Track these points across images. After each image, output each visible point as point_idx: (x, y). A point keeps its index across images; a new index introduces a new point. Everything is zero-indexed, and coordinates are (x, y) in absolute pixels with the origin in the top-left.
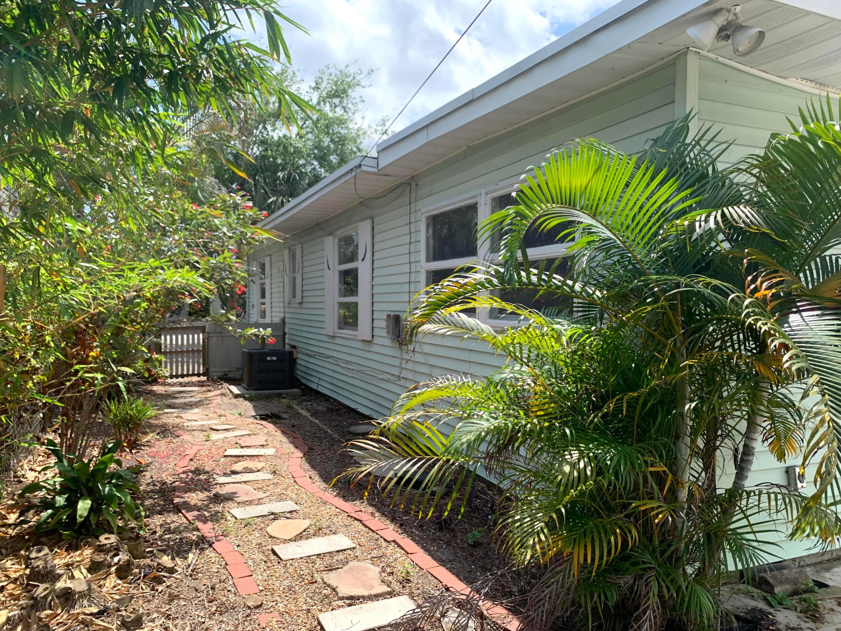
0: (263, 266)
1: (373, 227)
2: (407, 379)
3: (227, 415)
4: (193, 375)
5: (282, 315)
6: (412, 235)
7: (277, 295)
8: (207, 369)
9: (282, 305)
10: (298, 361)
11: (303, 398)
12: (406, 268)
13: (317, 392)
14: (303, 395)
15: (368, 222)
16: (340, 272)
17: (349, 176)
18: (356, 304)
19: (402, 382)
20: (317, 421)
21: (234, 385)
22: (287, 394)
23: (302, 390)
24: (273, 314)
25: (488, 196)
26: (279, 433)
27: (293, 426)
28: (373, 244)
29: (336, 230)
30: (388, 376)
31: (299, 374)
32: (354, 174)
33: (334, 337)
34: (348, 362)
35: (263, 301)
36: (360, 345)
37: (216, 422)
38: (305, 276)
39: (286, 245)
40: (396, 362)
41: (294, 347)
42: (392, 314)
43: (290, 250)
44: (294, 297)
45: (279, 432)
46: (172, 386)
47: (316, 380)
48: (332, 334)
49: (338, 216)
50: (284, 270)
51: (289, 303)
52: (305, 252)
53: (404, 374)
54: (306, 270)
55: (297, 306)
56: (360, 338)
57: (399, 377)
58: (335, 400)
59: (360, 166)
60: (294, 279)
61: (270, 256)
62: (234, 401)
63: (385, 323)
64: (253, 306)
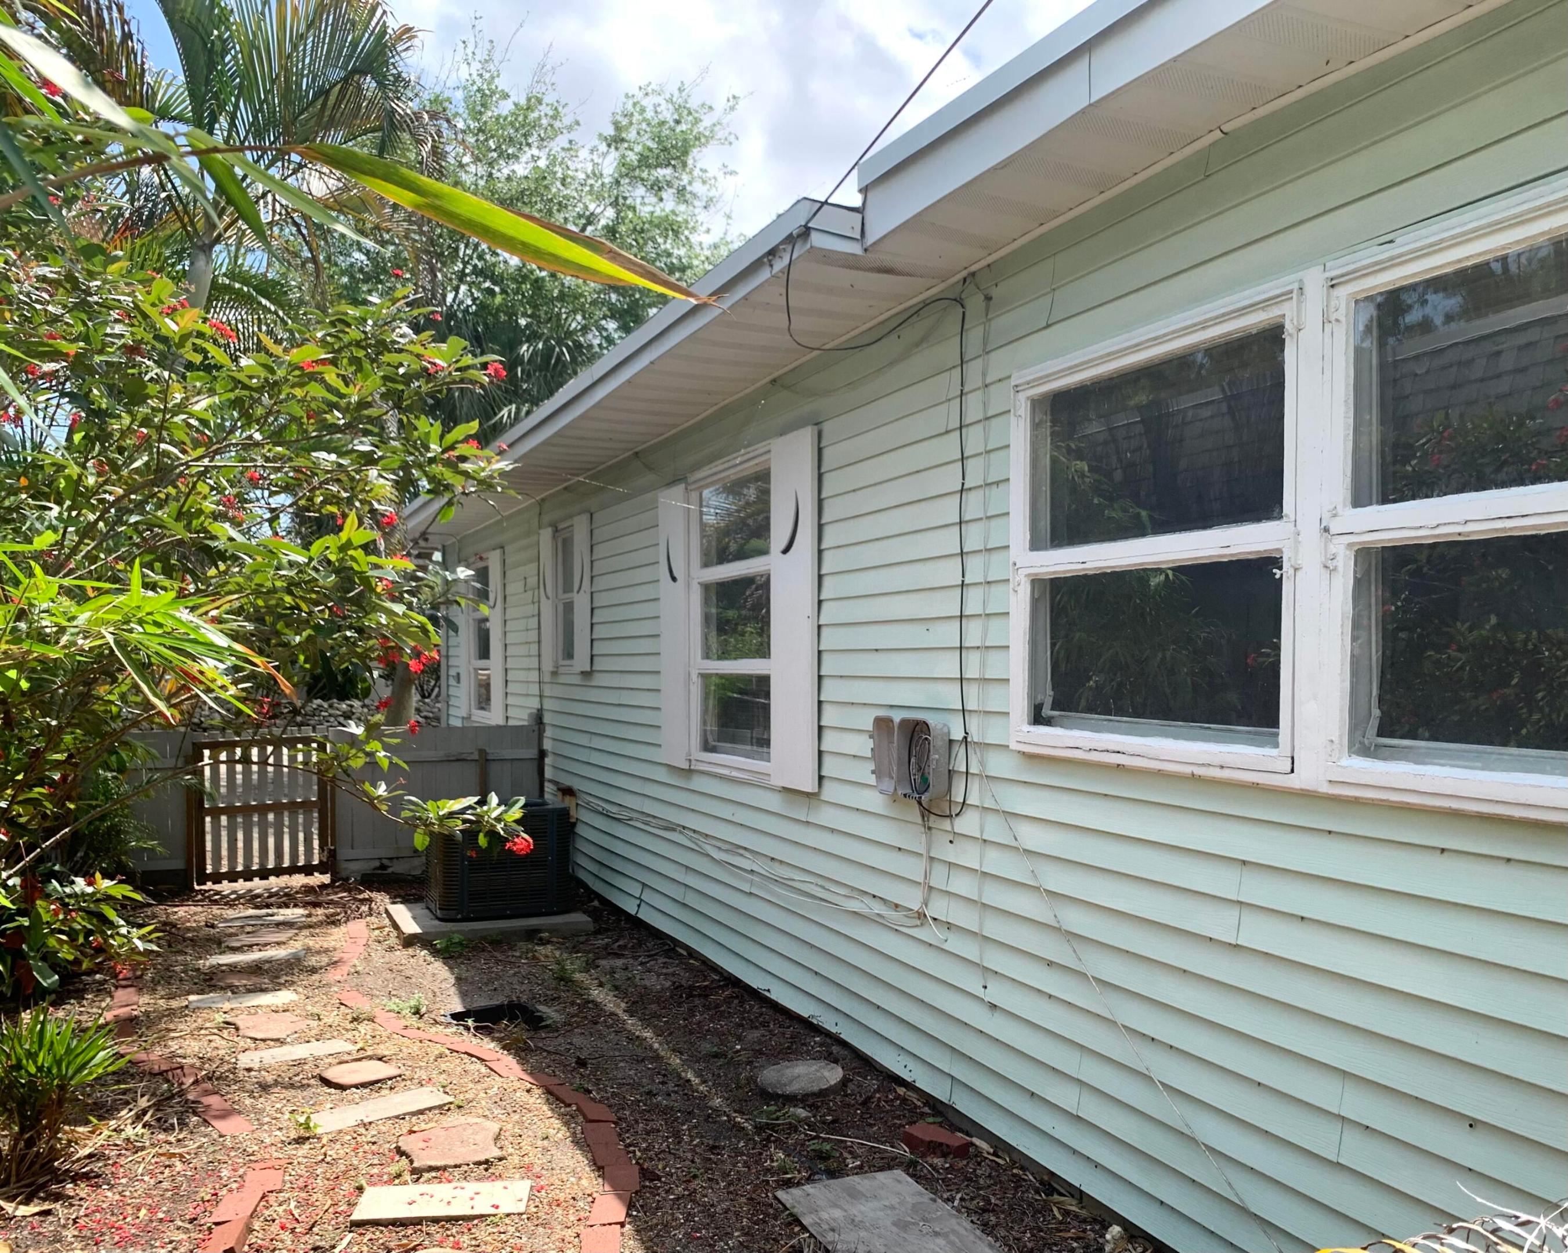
0: (482, 575)
1: (820, 451)
2: (949, 926)
3: (381, 1016)
4: (293, 870)
5: (534, 703)
6: (970, 464)
7: (522, 650)
8: (333, 854)
9: (534, 676)
10: (580, 830)
11: (601, 941)
12: (949, 573)
13: (637, 923)
14: (597, 932)
15: (805, 437)
16: (706, 587)
17: (765, 274)
18: (764, 681)
19: (930, 934)
20: (648, 1034)
21: (405, 901)
22: (553, 930)
23: (595, 914)
24: (511, 700)
25: (1343, 292)
26: (536, 1100)
27: (581, 1063)
28: (820, 502)
29: (696, 467)
30: (878, 908)
31: (585, 868)
32: (780, 265)
33: (689, 772)
34: (737, 849)
35: (483, 663)
36: (773, 802)
37: (339, 1045)
38: (601, 600)
39: (547, 518)
40: (913, 869)
41: (568, 792)
42: (897, 717)
43: (556, 531)
44: (569, 654)
45: (537, 1092)
46: (231, 904)
47: (635, 890)
48: (685, 766)
49: (700, 426)
50: (541, 583)
51: (554, 673)
52: (599, 534)
53: (938, 908)
54: (601, 583)
55: (577, 680)
56: (778, 781)
57: (921, 916)
58: (692, 953)
59: (806, 232)
60: (569, 607)
61: (502, 547)
62: (402, 955)
63: (870, 743)
64: (458, 677)
